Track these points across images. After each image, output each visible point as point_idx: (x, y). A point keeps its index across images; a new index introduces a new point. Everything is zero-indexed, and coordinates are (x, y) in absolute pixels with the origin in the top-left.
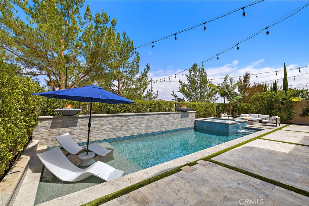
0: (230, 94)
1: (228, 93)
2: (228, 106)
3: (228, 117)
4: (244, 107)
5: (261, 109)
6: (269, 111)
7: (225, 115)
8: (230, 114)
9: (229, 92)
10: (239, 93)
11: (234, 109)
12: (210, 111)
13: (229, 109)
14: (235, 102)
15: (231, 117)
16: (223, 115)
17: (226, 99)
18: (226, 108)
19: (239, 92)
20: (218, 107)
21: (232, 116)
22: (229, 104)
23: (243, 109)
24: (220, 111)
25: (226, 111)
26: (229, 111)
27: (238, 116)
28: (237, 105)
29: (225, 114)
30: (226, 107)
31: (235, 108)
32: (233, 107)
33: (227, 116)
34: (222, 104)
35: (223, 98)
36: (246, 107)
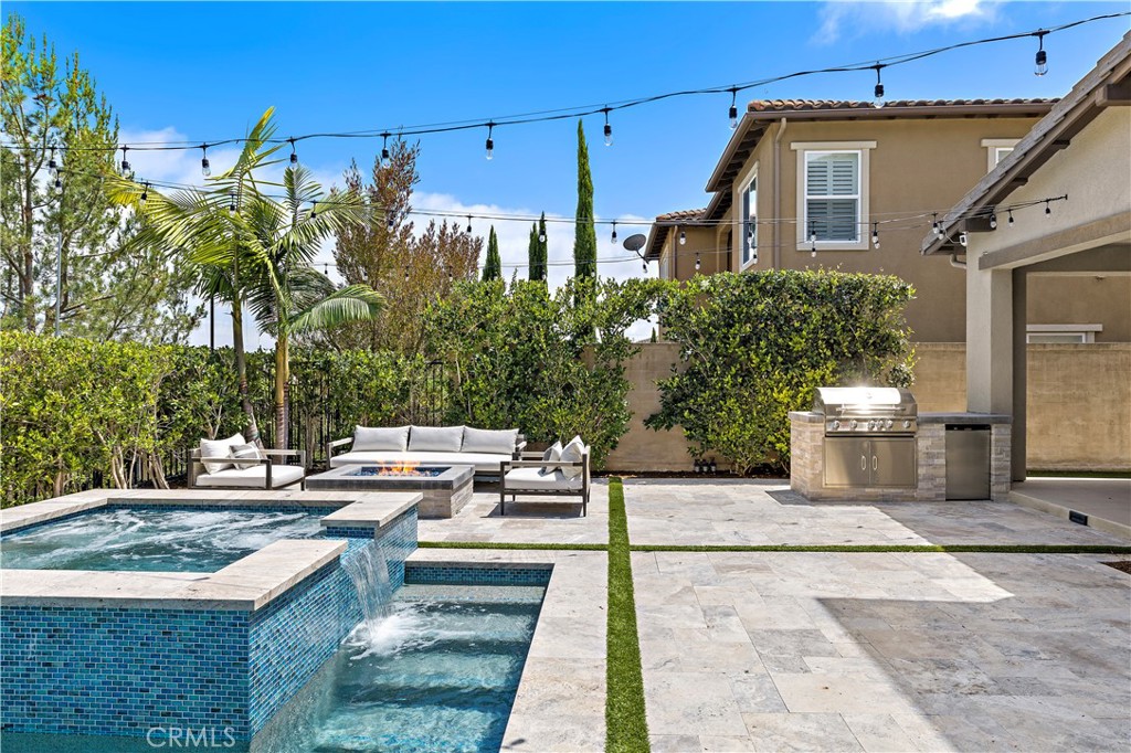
0: (281, 279)
1: (270, 266)
2: (268, 375)
3: (261, 471)
4: (374, 383)
5: (476, 393)
6: (518, 405)
7: (233, 449)
8: (282, 438)
9: (276, 258)
10: (343, 280)
11: (312, 396)
12: (82, 423)
13: (274, 393)
14: (318, 345)
15: (290, 461)
16: (219, 448)
17: (249, 313)
18: (254, 390)
19: (341, 271)
20: (175, 384)
21: (293, 452)
22: (272, 358)
23: (372, 394)
24: (198, 412)
25: (250, 409)
26: (275, 409)
27: (337, 451)
28: (328, 363)
29: (238, 439)
30: (252, 377)
31: (315, 384)
32: (306, 377)
33: (252, 462)
34: (215, 357)
35: (229, 307)
36: (389, 377)
